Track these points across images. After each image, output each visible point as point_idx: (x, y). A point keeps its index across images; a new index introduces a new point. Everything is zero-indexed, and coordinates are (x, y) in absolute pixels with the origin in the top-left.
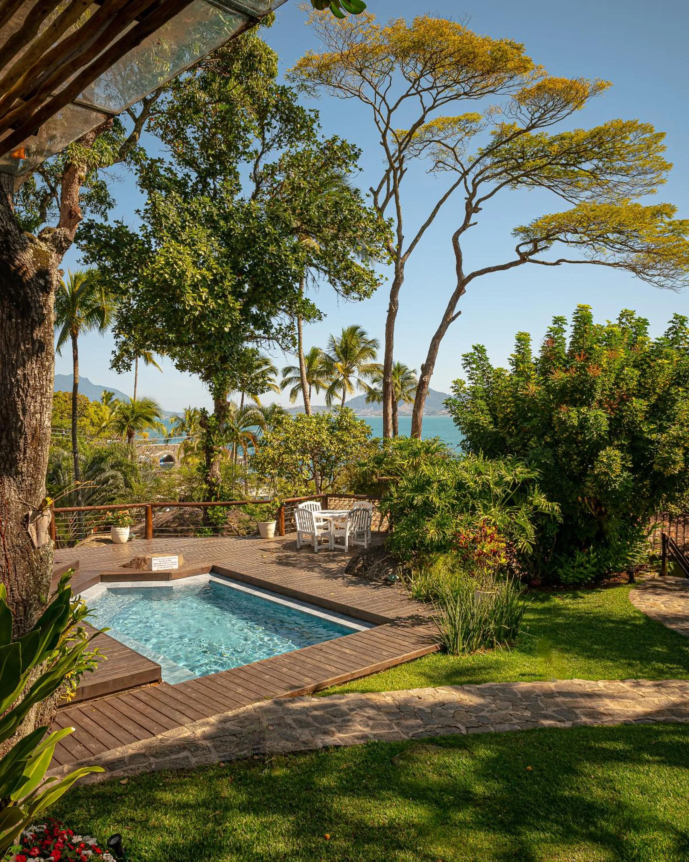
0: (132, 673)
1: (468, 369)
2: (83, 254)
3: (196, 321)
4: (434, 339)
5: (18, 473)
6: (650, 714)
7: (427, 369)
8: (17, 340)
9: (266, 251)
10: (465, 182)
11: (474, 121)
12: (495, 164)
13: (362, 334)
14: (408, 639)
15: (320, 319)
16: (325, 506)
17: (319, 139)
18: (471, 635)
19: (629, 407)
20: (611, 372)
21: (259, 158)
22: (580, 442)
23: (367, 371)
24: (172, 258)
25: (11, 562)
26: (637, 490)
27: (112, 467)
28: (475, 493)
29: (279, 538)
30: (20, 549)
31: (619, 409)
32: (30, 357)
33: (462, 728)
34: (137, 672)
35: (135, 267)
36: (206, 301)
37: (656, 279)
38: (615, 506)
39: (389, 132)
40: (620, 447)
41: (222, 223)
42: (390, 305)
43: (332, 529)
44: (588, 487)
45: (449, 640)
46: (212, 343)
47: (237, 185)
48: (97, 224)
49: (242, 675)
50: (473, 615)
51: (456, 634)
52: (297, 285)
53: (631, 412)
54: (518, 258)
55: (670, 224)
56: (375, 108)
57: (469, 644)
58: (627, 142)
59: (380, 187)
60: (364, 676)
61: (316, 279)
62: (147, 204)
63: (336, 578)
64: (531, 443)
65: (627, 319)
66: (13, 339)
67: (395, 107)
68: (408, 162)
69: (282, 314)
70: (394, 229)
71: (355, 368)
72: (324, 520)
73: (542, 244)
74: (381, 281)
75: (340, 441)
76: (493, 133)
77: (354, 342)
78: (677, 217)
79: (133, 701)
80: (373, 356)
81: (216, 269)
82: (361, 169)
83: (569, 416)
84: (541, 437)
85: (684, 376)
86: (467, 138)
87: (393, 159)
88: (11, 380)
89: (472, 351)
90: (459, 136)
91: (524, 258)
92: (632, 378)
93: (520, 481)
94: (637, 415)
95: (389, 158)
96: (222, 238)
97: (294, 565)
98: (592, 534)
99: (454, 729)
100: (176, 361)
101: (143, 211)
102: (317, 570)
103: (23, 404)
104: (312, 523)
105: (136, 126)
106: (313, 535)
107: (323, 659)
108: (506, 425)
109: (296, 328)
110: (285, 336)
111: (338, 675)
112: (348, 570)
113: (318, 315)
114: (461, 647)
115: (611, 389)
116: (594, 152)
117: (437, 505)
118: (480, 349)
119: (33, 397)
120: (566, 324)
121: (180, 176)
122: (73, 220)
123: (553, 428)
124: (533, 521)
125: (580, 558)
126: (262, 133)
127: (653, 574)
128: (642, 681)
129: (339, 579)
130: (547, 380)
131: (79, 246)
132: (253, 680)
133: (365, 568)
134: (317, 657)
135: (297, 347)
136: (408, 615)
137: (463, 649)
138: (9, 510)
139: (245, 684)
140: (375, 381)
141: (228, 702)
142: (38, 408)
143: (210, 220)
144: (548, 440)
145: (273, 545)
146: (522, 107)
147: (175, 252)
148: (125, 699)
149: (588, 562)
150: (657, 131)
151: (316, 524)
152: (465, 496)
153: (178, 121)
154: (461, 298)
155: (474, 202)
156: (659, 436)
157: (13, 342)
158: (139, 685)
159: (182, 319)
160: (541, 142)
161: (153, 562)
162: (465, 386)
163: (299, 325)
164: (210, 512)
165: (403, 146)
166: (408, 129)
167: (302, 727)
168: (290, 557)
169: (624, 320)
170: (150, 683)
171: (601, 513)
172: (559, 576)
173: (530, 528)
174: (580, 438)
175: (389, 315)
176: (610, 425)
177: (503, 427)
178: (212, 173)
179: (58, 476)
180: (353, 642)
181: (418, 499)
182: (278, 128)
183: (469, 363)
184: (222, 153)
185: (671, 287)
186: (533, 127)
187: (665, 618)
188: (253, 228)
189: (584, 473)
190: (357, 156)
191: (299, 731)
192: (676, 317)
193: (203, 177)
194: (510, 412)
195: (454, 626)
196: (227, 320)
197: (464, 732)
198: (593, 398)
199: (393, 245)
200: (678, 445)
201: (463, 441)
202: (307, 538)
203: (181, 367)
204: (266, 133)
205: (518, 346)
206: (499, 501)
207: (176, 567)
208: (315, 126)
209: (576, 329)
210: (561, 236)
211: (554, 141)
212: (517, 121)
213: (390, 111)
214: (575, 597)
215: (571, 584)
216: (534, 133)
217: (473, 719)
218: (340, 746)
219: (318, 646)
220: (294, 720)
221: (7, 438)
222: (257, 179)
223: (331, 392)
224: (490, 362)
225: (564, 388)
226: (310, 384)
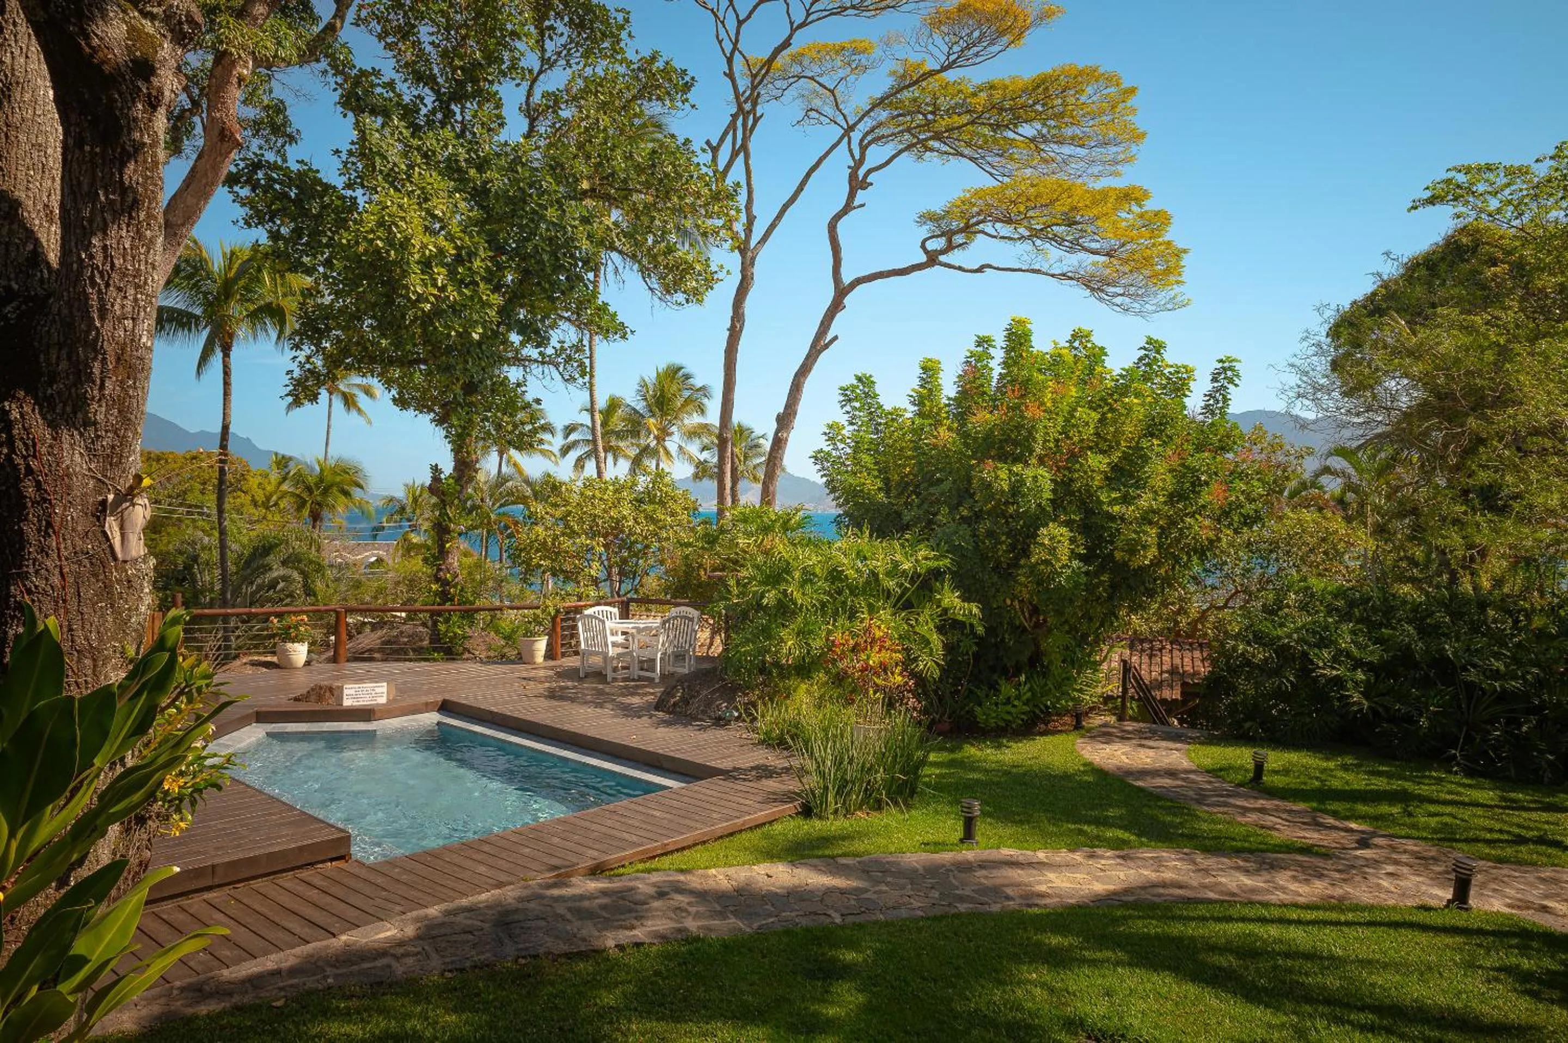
0: (300, 844)
1: (848, 408)
2: (241, 212)
3: (427, 319)
4: (796, 375)
5: (87, 423)
6: (1115, 893)
7: (785, 420)
8: (92, 184)
9: (542, 217)
10: (849, 143)
11: (865, 51)
12: (893, 118)
13: (687, 377)
14: (752, 797)
15: (624, 337)
16: (625, 614)
17: (631, 55)
18: (848, 788)
19: (1082, 465)
20: (1057, 414)
21: (534, 81)
22: (1011, 516)
23: (693, 434)
24: (390, 216)
25: (71, 580)
26: (1090, 588)
27: (284, 563)
28: (857, 587)
29: (551, 663)
30: (90, 558)
31: (1069, 469)
32: (116, 216)
33: (834, 914)
34: (310, 842)
35: (329, 234)
36: (443, 289)
37: (1118, 300)
38: (1059, 613)
39: (737, 57)
40: (1068, 524)
41: (472, 172)
42: (733, 319)
43: (634, 646)
44: (1020, 584)
45: (814, 797)
46: (452, 361)
47: (499, 117)
48: (267, 162)
49: (486, 848)
50: (851, 761)
51: (826, 788)
52: (591, 275)
53: (1085, 472)
54: (923, 258)
55: (1141, 216)
56: (716, 16)
57: (845, 801)
58: (1083, 98)
59: (722, 140)
60: (683, 849)
61: (621, 270)
62: (353, 143)
63: (639, 717)
64: (939, 517)
65: (1081, 343)
66: (85, 181)
67: (749, 17)
68: (765, 105)
69: (564, 325)
70: (742, 199)
71: (674, 429)
72: (624, 633)
73: (959, 239)
74: (721, 275)
75: (651, 519)
76: (893, 73)
77: (674, 387)
78: (1150, 205)
79: (301, 888)
80: (702, 410)
81: (460, 239)
82: (693, 106)
83: (997, 477)
84: (954, 508)
85: (1161, 424)
86: (853, 77)
87: (742, 99)
88: (79, 255)
89: (855, 382)
90: (841, 73)
91: (932, 259)
92: (1087, 424)
93: (923, 571)
94: (1093, 479)
95: (737, 95)
96: (472, 196)
97: (573, 700)
98: (1025, 657)
99: (823, 917)
100: (394, 392)
101: (345, 152)
102: (608, 705)
103: (101, 299)
104: (605, 637)
105: (338, 10)
106: (605, 656)
107: (618, 825)
108: (902, 493)
109: (587, 348)
110: (569, 359)
111: (640, 845)
112: (659, 706)
113: (621, 331)
114: (833, 807)
115: (1057, 441)
116: (1036, 111)
117: (800, 602)
118: (865, 381)
119: (119, 289)
120: (994, 347)
121: (407, 99)
122: (226, 145)
123: (972, 496)
124: (940, 629)
125: (1007, 690)
126: (540, 43)
127: (1108, 719)
128: (1099, 851)
129: (645, 718)
130: (963, 425)
131: (237, 199)
132: (504, 855)
133: (686, 701)
134: (609, 823)
135: (587, 378)
136: (752, 764)
137: (836, 811)
138: (69, 487)
139: (491, 861)
140: (704, 448)
141: (461, 886)
142: (129, 309)
143: (452, 169)
144: (965, 513)
145: (542, 673)
146: (935, 36)
147: (395, 206)
148: (287, 885)
149: (1018, 697)
150: (1125, 84)
151: (610, 639)
152: (840, 592)
153: (405, 14)
154: (839, 316)
155: (861, 173)
156: (1124, 510)
157: (85, 187)
158: (312, 864)
159: (403, 316)
160: (960, 91)
161: (346, 692)
162: (844, 432)
163: (590, 342)
164: (442, 627)
165: (759, 78)
166: (766, 55)
167: (581, 919)
168: (568, 688)
169: (1076, 344)
170: (332, 860)
171: (1037, 625)
172: (975, 717)
173: (936, 640)
174: (1011, 509)
175: (731, 336)
176: (1054, 491)
177: (899, 496)
178: (459, 96)
179: (193, 575)
180: (667, 801)
181: (770, 598)
182: (566, 34)
183: (850, 400)
184: (476, 65)
185: (1140, 313)
186: (950, 66)
187: (1129, 773)
188: (523, 180)
189: (1015, 564)
190: (687, 87)
191: (577, 923)
192: (1150, 341)
193: (444, 103)
194: (910, 473)
195: (822, 775)
196: (476, 322)
197: (838, 920)
198: (1031, 451)
199: (739, 227)
200: (1150, 523)
201: (839, 516)
202: (596, 661)
203: (401, 402)
204: (547, 41)
205: (922, 379)
206: (893, 600)
207: (383, 700)
208: (624, 35)
209: (1008, 350)
210: (988, 228)
211: (981, 91)
212: (927, 57)
213: (740, 23)
214: (999, 747)
215: (992, 730)
216: (951, 76)
217: (853, 902)
218: (642, 944)
219: (611, 807)
220: (569, 909)
221: (69, 358)
222: (532, 114)
223: (637, 462)
224: (881, 400)
225: (989, 435)
226: (606, 451)
